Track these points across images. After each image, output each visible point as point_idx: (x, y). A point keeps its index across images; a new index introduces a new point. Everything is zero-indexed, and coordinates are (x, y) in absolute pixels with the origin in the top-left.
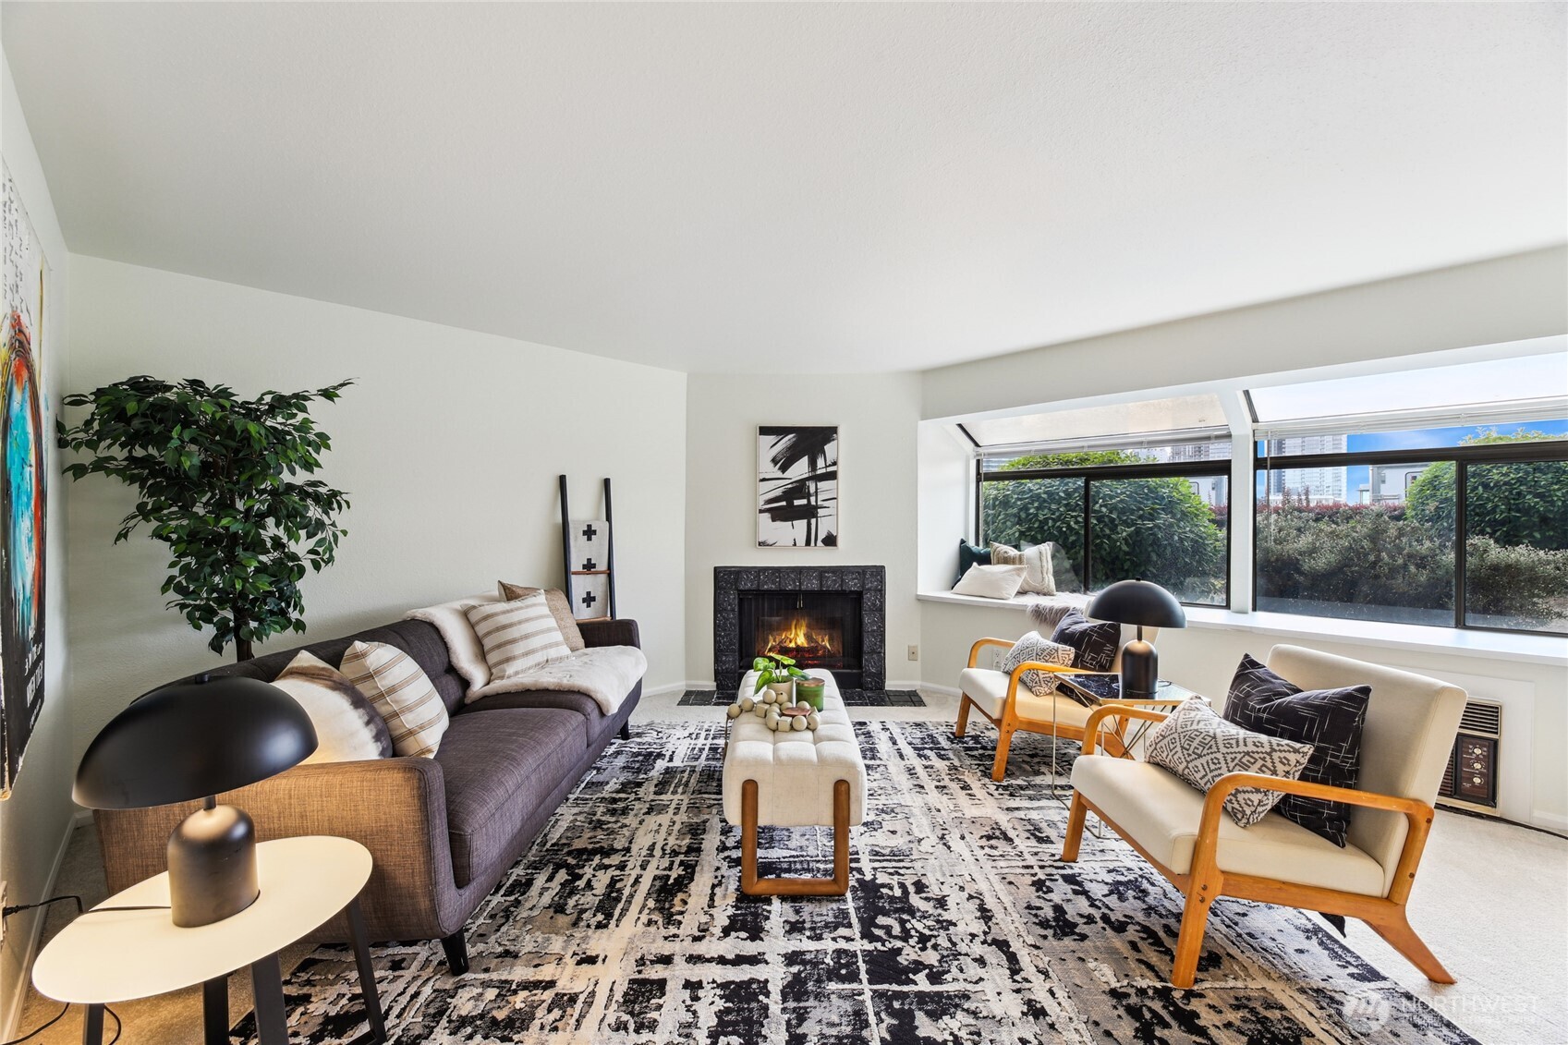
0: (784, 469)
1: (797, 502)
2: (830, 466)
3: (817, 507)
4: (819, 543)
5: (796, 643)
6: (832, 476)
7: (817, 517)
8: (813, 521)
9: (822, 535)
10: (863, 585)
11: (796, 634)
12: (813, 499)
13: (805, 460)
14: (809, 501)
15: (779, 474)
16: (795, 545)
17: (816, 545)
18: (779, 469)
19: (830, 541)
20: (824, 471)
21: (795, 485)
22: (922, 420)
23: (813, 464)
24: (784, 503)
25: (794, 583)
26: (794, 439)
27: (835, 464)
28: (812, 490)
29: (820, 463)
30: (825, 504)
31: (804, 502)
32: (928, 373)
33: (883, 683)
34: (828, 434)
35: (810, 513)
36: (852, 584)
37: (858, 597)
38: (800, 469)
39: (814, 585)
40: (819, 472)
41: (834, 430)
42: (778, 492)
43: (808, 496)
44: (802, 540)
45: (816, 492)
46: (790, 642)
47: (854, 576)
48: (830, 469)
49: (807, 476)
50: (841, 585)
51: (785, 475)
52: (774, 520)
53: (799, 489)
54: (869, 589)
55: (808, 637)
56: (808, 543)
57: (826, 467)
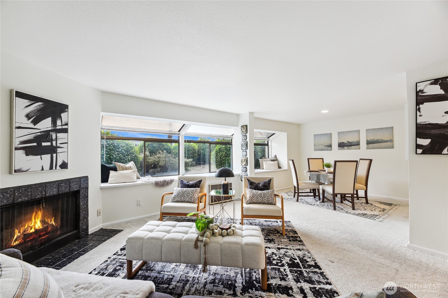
0: (35, 122)
1: (44, 144)
2: (64, 125)
3: (57, 147)
4: (58, 167)
5: (35, 228)
6: (65, 131)
7: (57, 153)
8: (54, 155)
9: (59, 163)
10: (80, 187)
11: (36, 222)
12: (54, 143)
13: (49, 120)
14: (52, 144)
15: (32, 126)
16: (43, 169)
17: (56, 169)
18: (32, 122)
19: (64, 166)
20: (60, 127)
21: (42, 133)
22: (102, 112)
23: (54, 123)
24: (35, 144)
25: (41, 193)
26: (42, 106)
27: (67, 124)
28: (54, 137)
29: (59, 123)
30: (61, 146)
31: (49, 144)
32: (104, 93)
33: (88, 230)
34: (63, 108)
35: (52, 150)
36: (75, 188)
37: (77, 193)
38: (46, 124)
39: (54, 191)
40: (58, 128)
41: (66, 107)
42: (31, 137)
43: (51, 141)
44: (47, 167)
45: (56, 139)
46: (31, 229)
47: (76, 183)
48: (64, 127)
49: (50, 129)
50: (70, 189)
51: (37, 126)
52: (27, 154)
53: (46, 136)
54: (83, 188)
55: (43, 222)
56: (51, 168)
57: (62, 125)
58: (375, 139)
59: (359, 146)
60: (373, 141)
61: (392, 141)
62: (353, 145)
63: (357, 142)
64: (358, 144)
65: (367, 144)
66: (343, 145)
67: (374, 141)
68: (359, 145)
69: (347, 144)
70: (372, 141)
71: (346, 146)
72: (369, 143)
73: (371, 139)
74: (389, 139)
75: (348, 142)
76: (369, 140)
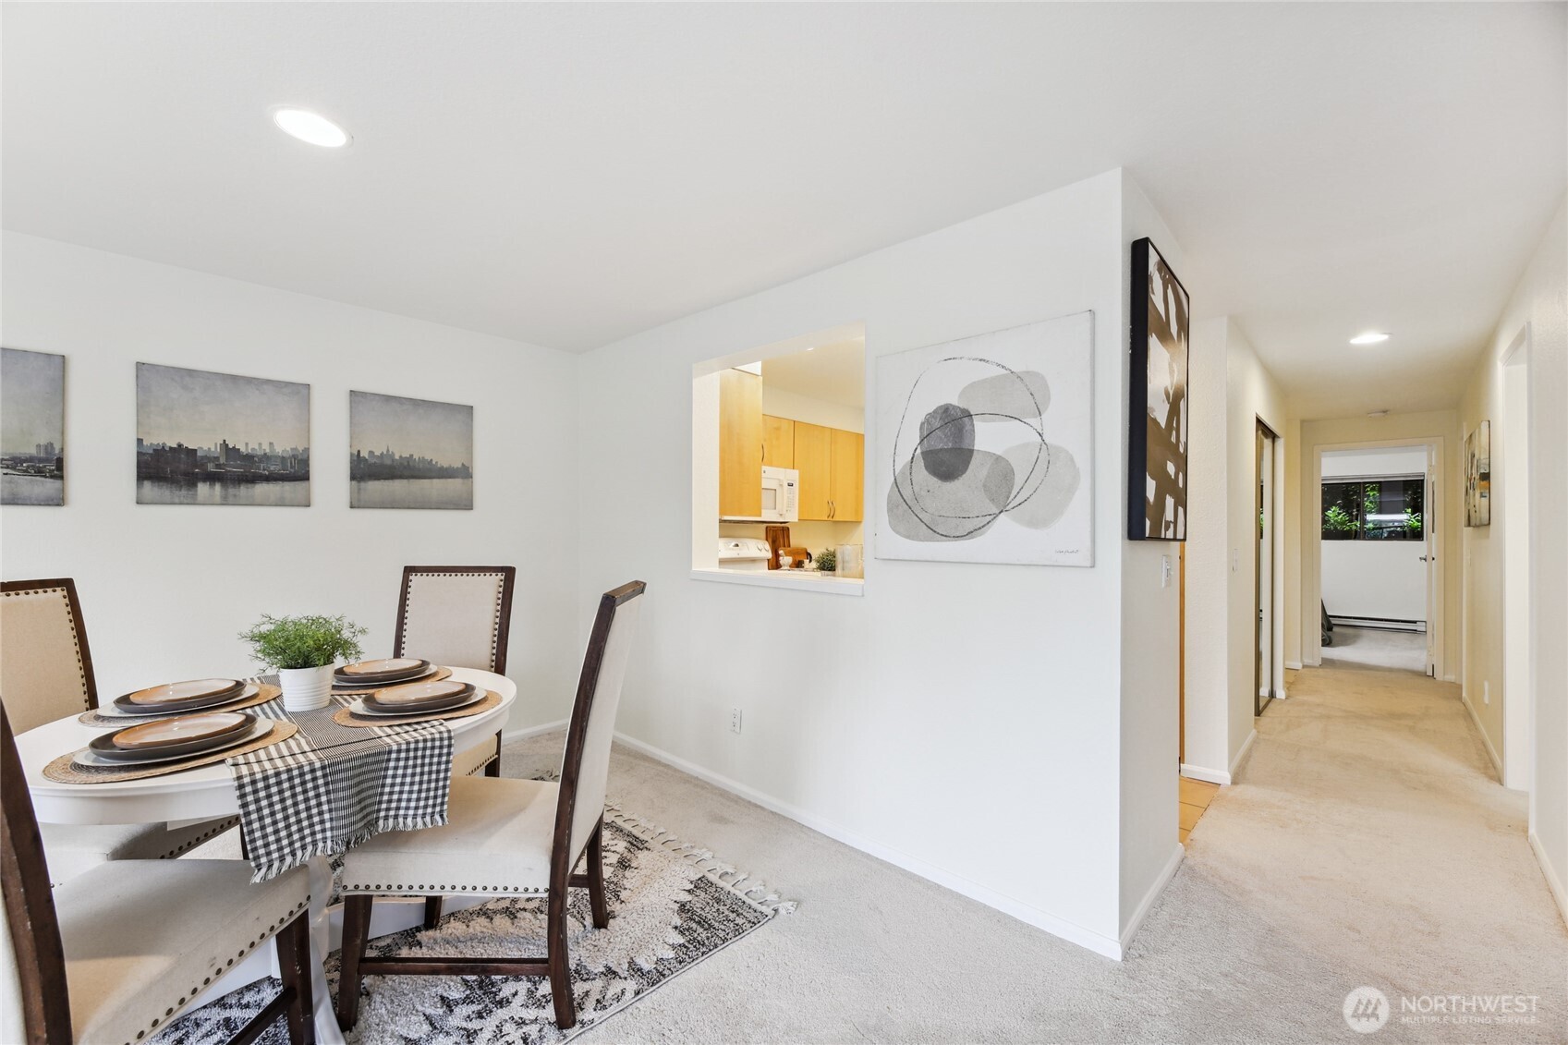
58: (397, 457)
59: (306, 482)
60: (388, 462)
61: (465, 473)
62: (269, 478)
63: (294, 457)
64: (295, 471)
65: (353, 478)
66: (182, 467)
67: (392, 467)
68: (305, 477)
69: (218, 466)
70: (382, 466)
71: (212, 478)
72: (364, 471)
73: (377, 453)
74: (460, 466)
75: (230, 452)
76: (364, 454)
